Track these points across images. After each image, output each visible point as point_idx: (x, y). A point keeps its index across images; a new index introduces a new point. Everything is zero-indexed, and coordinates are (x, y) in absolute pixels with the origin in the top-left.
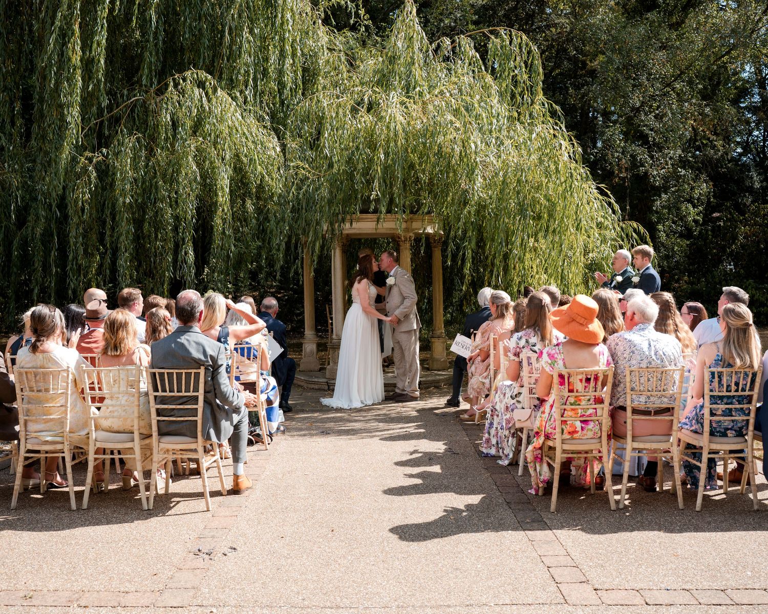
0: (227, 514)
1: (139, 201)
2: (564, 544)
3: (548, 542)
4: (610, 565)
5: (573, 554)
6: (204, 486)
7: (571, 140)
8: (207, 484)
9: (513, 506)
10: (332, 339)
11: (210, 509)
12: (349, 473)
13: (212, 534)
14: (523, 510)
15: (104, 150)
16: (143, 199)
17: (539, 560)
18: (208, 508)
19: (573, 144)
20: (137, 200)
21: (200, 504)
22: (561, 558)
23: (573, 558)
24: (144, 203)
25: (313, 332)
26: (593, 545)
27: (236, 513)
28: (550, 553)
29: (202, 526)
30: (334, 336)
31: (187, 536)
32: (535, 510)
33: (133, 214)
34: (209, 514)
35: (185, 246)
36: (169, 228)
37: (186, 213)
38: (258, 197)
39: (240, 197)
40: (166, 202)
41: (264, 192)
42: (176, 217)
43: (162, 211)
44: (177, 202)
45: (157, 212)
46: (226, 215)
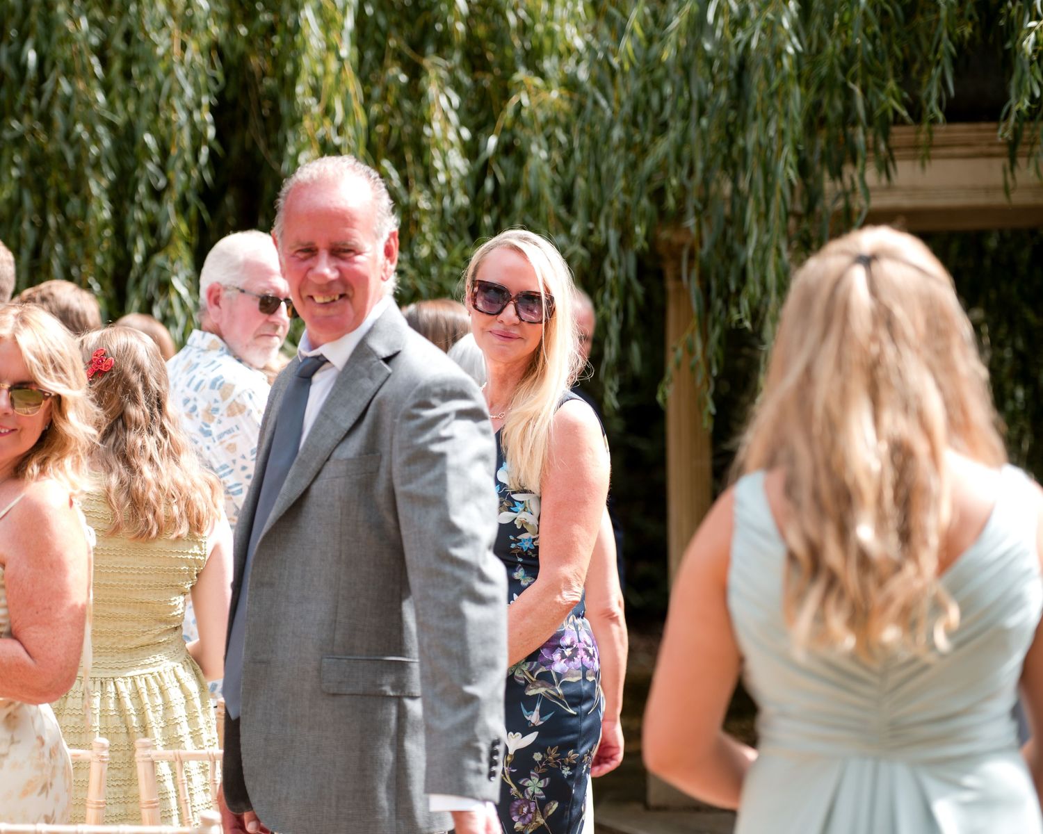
35: (159, 259)
36: (96, 187)
37: (168, 122)
38: (475, 60)
39: (399, 56)
40: (86, 72)
41: (499, 36)
42: (126, 139)
43: (67, 110)
44: (127, 75)
45: (46, 119)
46: (340, 130)
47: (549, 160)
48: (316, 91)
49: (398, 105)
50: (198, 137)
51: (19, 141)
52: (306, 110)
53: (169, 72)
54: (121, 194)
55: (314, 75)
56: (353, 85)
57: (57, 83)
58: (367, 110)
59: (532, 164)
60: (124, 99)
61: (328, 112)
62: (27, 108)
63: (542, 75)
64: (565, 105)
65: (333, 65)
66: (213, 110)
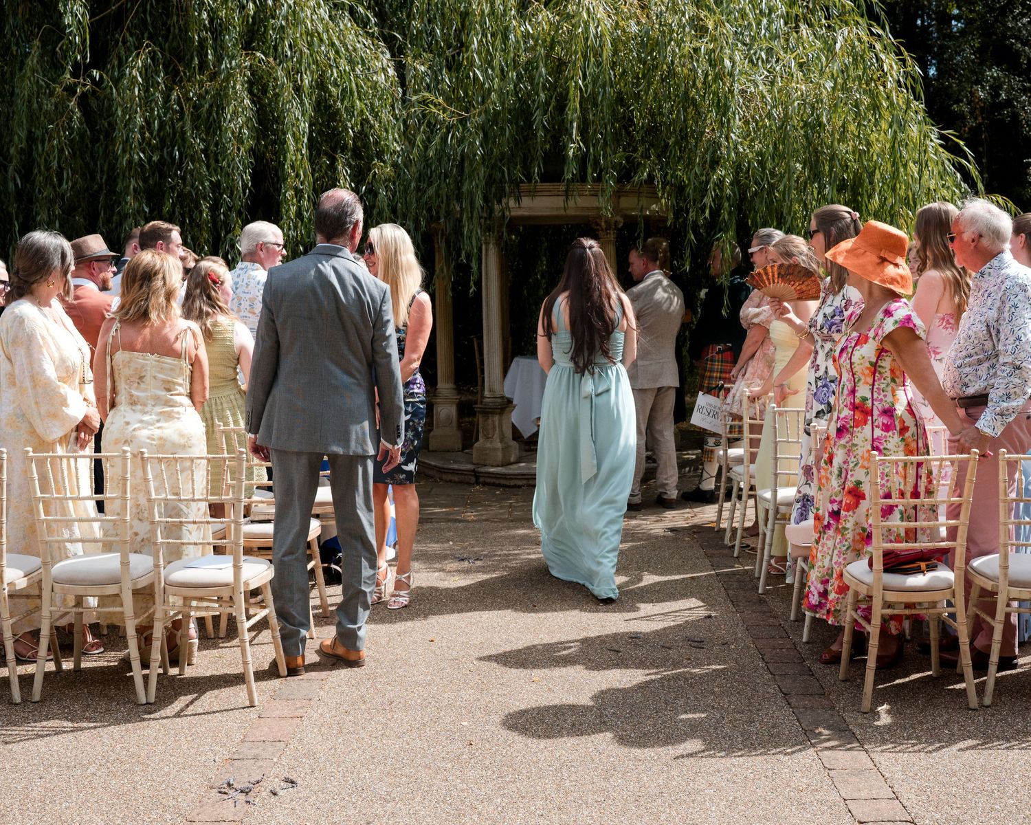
0: (286, 712)
1: (155, 158)
2: (887, 775)
3: (859, 772)
4: (973, 818)
5: (904, 797)
6: (245, 663)
7: (899, 53)
8: (249, 659)
9: (793, 700)
10: (483, 397)
11: (256, 703)
12: (504, 637)
13: (255, 751)
14: (812, 708)
15: (96, 73)
16: (162, 156)
17: (844, 810)
18: (251, 701)
19: (904, 61)
20: (150, 159)
21: (236, 695)
22: (883, 804)
23: (905, 802)
24: (162, 161)
25: (451, 385)
26: (940, 779)
27: (300, 712)
28: (863, 794)
29: (238, 736)
30: (486, 393)
31: (210, 755)
32: (833, 708)
33: (145, 180)
34: (253, 714)
35: (230, 236)
36: (205, 206)
37: (233, 180)
38: (357, 154)
39: (326, 153)
40: (200, 161)
41: (366, 146)
42: (216, 186)
43: (192, 175)
44: (217, 161)
45: (184, 178)
46: (302, 183)
47: (387, 195)
48: (293, 167)
49: (326, 173)
50: (245, 186)
51: (173, 188)
52: (289, 175)
53: (233, 159)
54: (214, 209)
55: (291, 160)
56: (307, 165)
57: (188, 163)
58: (313, 176)
59: (380, 197)
60: (215, 170)
61: (298, 175)
62: (176, 174)
63: (384, 162)
64: (393, 174)
65: (300, 157)
66: (251, 175)
